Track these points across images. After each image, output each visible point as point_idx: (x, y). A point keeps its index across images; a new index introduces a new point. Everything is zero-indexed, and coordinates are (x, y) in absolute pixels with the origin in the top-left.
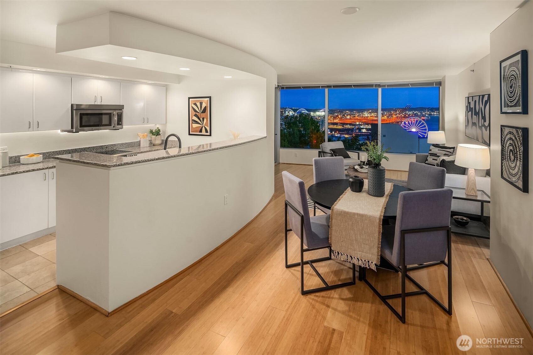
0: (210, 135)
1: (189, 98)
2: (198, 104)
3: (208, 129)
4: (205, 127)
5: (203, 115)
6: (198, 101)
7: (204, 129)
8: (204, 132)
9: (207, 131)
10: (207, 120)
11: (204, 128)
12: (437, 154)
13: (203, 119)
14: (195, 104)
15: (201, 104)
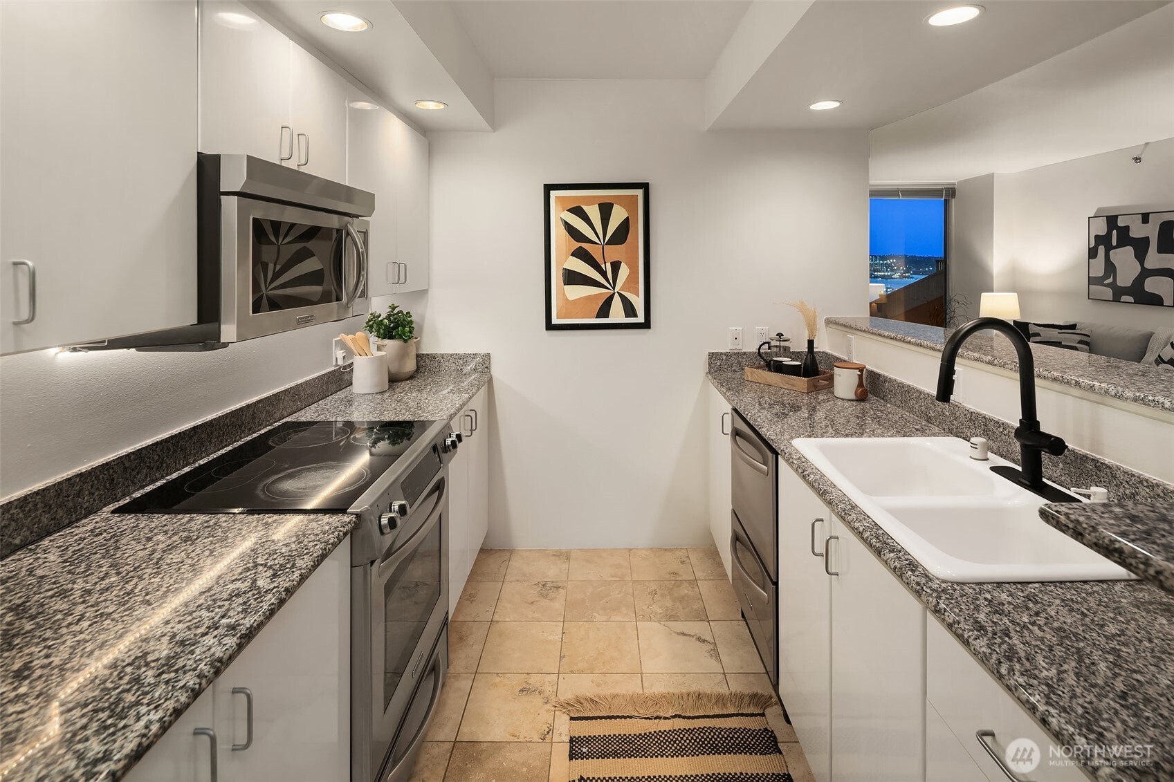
0: (646, 325)
1: (548, 188)
2: (594, 213)
3: (638, 302)
4: (623, 298)
5: (614, 252)
6: (590, 200)
7: (617, 304)
8: (617, 314)
9: (630, 310)
10: (633, 272)
11: (617, 299)
12: (1061, 343)
13: (616, 266)
14: (578, 211)
15: (605, 210)
